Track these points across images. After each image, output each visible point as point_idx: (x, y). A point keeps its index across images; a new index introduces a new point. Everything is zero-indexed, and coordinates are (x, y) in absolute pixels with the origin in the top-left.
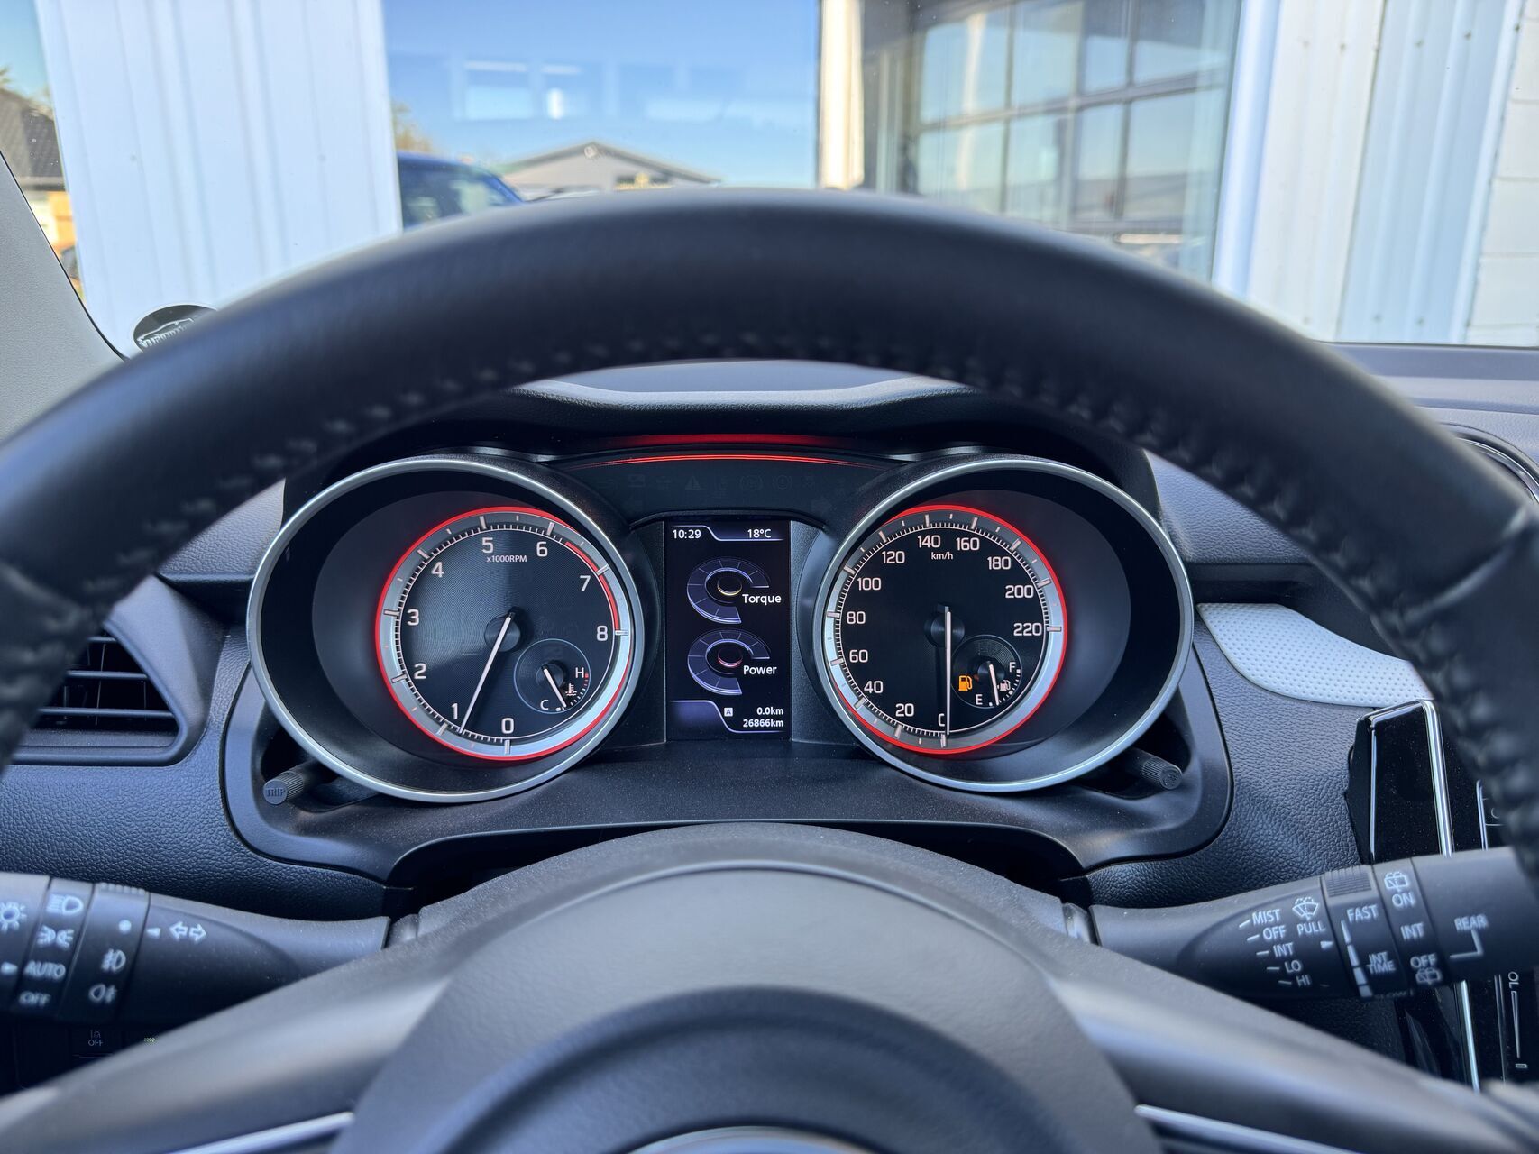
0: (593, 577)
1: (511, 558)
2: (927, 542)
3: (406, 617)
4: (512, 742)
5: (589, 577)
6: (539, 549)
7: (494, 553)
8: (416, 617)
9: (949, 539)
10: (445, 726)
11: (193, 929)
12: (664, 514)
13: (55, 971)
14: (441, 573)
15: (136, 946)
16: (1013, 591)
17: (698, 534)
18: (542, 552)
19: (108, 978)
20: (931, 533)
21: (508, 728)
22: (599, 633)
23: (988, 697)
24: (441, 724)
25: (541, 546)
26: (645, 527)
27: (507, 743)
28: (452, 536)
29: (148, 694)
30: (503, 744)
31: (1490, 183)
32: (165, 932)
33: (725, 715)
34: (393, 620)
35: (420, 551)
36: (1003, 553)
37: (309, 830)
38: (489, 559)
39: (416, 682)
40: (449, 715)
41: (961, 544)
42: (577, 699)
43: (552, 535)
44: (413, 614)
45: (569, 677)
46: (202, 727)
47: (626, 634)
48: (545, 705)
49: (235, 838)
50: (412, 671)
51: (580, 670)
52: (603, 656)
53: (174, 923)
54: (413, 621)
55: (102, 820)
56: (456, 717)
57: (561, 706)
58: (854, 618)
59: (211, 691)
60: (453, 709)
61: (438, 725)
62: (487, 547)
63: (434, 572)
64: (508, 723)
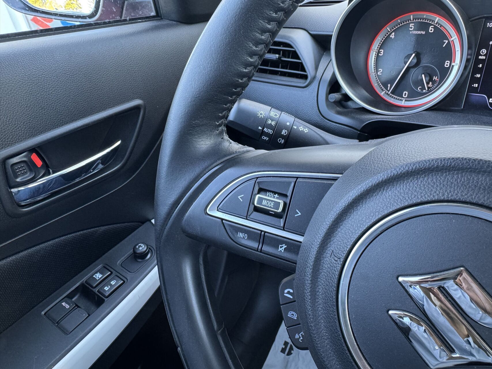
0: (449, 42)
1: (419, 32)
3: (379, 52)
4: (406, 100)
5: (447, 41)
6: (430, 29)
7: (413, 30)
8: (382, 53)
10: (384, 92)
11: (305, 129)
12: (485, 15)
13: (270, 131)
14: (393, 37)
15: (290, 130)
18: (431, 30)
19: (283, 137)
21: (405, 95)
22: (446, 64)
24: (383, 91)
25: (432, 28)
26: (476, 21)
27: (404, 100)
28: (400, 23)
29: (301, 67)
30: (402, 101)
32: (298, 128)
33: (490, 102)
34: (375, 53)
35: (388, 28)
37: (339, 113)
38: (411, 32)
39: (378, 75)
40: (386, 88)
42: (432, 88)
43: (436, 24)
44: (381, 51)
45: (431, 80)
46: (314, 78)
47: (457, 64)
48: (420, 89)
49: (319, 113)
50: (377, 71)
51: (435, 77)
52: (445, 73)
53: (300, 126)
54: (381, 54)
55: (285, 102)
56: (389, 89)
57: (425, 89)
59: (318, 68)
60: (388, 86)
61: (382, 91)
62: (411, 28)
63: (391, 36)
64: (406, 93)
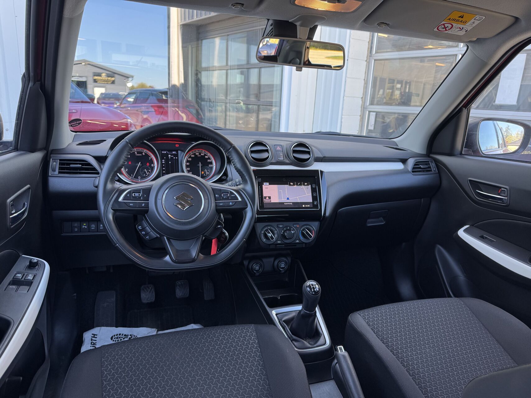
1: (140, 155)
2: (197, 154)
4: (140, 180)
5: (150, 158)
6: (143, 154)
9: (200, 154)
12: (161, 149)
16: (209, 161)
17: (166, 152)
20: (198, 153)
22: (152, 165)
23: (206, 174)
29: (94, 169)
31: (344, 97)
36: (207, 156)
38: (136, 155)
39: (126, 172)
40: (131, 176)
41: (202, 154)
42: (150, 174)
43: (145, 152)
46: (101, 173)
47: (156, 165)
48: (145, 175)
50: (125, 170)
51: (149, 170)
52: (152, 169)
54: (126, 163)
58: (188, 164)
62: (136, 153)
64: (139, 177)
